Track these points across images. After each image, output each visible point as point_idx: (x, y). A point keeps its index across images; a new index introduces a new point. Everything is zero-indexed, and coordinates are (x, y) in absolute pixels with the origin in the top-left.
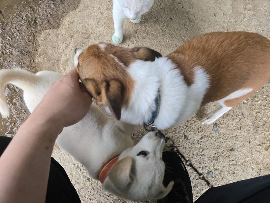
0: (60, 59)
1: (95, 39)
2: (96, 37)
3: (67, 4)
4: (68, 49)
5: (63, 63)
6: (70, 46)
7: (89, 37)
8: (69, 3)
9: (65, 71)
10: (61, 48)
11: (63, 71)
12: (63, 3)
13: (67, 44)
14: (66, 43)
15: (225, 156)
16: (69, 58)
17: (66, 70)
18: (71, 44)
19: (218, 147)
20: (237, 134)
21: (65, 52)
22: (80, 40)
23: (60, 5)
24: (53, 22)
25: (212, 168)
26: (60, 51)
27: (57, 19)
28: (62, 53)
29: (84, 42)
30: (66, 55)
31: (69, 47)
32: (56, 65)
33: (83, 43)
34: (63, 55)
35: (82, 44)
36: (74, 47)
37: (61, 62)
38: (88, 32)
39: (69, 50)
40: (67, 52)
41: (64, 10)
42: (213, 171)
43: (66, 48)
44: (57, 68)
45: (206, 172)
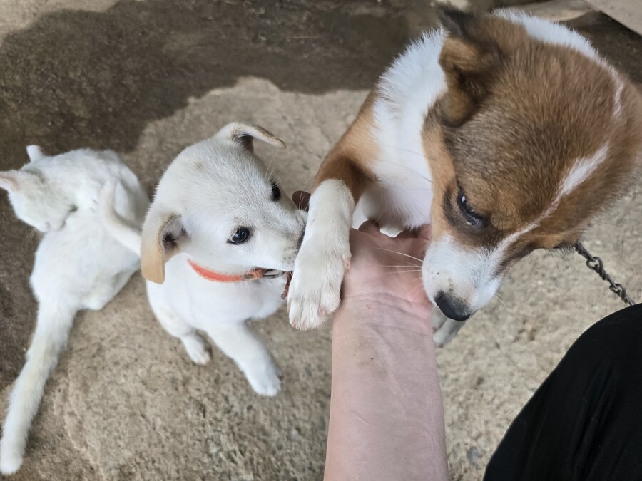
0: (63, 429)
1: (114, 346)
2: (115, 341)
3: (21, 311)
4: (70, 399)
5: (74, 433)
6: (71, 390)
7: (100, 349)
8: (24, 308)
9: (89, 448)
10: (55, 406)
11: (84, 450)
12: (11, 316)
13: (62, 391)
14: (60, 391)
15: (477, 401)
16: (82, 417)
17: (89, 443)
18: (71, 385)
19: (455, 393)
20: (469, 346)
21: (68, 410)
22: (85, 366)
23: (7, 320)
24: (11, 365)
25: (468, 440)
26: (55, 413)
27: (15, 354)
28: (62, 413)
29: (95, 364)
30: (72, 414)
31: (70, 393)
32: (62, 449)
33: (95, 368)
34: (66, 417)
35: (93, 372)
36: (80, 389)
37: (69, 435)
38: (94, 341)
39: (72, 400)
40: (70, 406)
41: (20, 327)
42: (474, 444)
43: (65, 399)
44: (67, 453)
45: (464, 454)
